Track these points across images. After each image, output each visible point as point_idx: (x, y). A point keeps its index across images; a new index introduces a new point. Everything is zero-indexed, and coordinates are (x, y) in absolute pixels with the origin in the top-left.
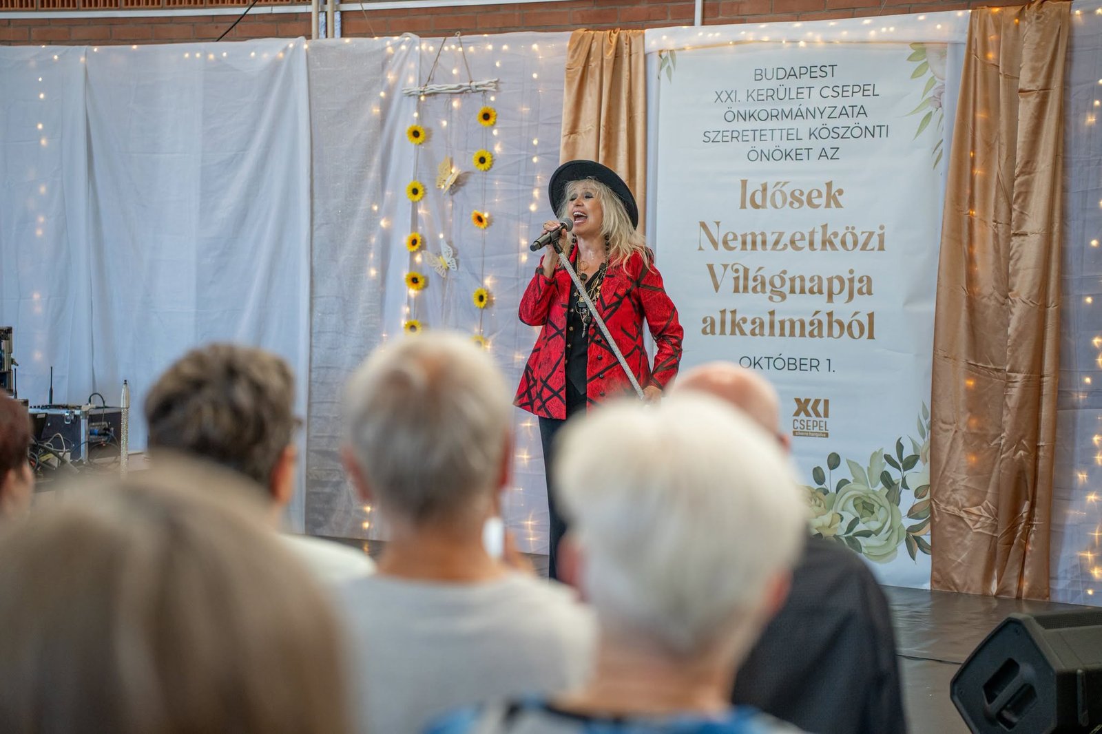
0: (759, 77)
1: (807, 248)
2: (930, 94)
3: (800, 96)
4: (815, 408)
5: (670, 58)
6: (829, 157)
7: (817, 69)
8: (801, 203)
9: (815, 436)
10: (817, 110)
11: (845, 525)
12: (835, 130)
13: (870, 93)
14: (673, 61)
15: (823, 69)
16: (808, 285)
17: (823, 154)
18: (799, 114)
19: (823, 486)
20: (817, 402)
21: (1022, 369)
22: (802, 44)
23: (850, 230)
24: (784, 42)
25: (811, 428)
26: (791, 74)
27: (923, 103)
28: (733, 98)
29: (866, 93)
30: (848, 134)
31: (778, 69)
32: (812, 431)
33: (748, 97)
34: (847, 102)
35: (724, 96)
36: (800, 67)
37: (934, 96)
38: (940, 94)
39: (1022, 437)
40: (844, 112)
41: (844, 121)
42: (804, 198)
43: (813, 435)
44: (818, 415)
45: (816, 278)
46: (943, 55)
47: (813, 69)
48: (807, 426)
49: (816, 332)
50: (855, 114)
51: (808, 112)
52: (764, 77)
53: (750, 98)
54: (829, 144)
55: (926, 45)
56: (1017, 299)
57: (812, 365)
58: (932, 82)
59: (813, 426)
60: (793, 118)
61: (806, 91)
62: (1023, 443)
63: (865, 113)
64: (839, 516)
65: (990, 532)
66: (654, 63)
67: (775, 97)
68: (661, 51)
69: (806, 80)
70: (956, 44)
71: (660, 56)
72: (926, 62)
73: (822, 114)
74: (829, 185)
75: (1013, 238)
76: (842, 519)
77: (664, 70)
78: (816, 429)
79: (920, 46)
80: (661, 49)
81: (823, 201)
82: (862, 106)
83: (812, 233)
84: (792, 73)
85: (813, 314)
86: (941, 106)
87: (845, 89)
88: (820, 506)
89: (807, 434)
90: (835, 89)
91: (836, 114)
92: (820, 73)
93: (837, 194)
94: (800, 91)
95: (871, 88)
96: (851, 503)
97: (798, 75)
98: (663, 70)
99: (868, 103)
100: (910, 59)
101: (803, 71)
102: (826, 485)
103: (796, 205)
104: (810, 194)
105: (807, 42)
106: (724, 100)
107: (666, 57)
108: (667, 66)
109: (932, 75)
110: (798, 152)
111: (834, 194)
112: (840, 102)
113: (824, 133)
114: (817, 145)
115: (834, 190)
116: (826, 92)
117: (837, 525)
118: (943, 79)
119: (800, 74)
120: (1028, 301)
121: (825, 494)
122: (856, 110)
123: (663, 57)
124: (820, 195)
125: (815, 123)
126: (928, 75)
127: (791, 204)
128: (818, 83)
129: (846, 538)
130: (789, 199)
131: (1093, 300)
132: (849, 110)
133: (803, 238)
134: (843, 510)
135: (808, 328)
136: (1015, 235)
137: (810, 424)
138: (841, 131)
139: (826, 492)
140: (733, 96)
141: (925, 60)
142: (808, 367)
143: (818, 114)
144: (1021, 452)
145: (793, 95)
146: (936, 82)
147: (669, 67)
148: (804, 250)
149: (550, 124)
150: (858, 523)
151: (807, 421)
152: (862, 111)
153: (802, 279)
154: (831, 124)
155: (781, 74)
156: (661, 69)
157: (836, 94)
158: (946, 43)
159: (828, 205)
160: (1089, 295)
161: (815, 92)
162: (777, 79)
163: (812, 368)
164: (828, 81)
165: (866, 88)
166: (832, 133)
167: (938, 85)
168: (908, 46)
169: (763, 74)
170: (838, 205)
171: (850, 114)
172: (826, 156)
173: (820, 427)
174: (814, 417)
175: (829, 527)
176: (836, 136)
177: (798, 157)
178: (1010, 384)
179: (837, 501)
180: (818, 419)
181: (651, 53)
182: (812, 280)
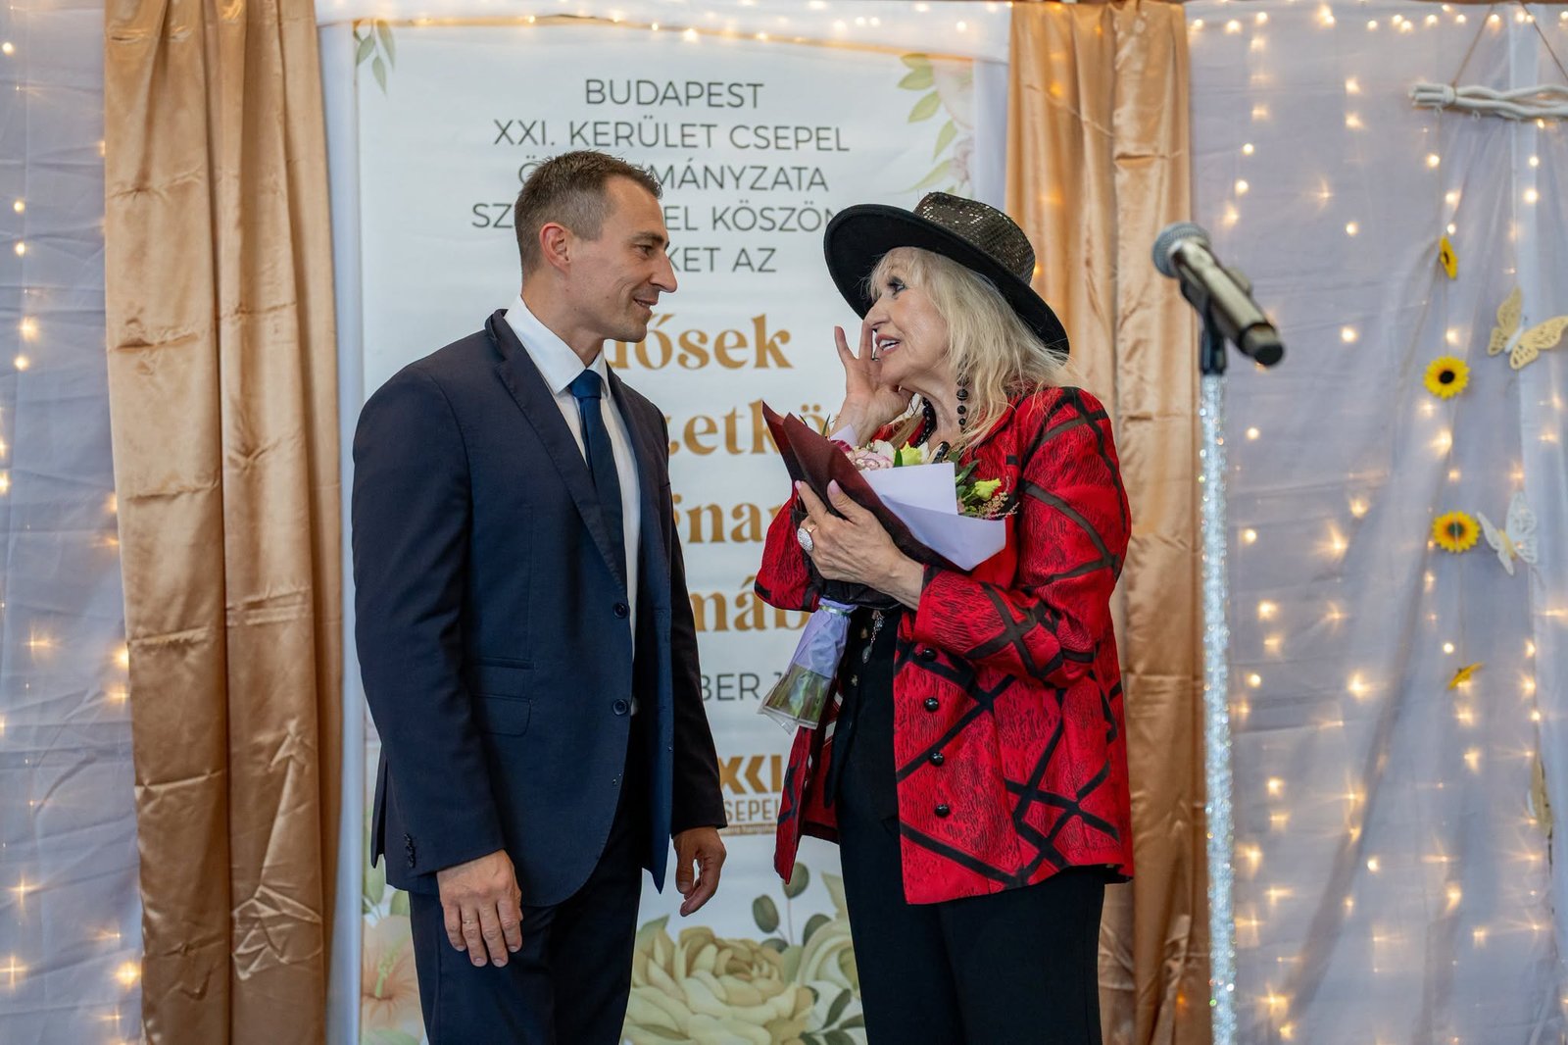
0: (597, 97)
1: (722, 449)
2: (948, 153)
3: (688, 141)
4: (752, 775)
5: (378, 39)
6: (756, 267)
7: (723, 89)
8: (704, 359)
9: (755, 833)
10: (726, 171)
11: (822, 1009)
12: (767, 213)
13: (832, 144)
14: (389, 49)
15: (735, 89)
16: (729, 524)
17: (743, 260)
18: (689, 177)
19: (775, 935)
20: (757, 762)
21: (1174, 667)
22: (690, 36)
23: (811, 412)
24: (655, 27)
25: (746, 816)
26: (667, 95)
27: (937, 169)
28: (539, 138)
29: (823, 144)
30: (793, 223)
31: (639, 82)
32: (747, 822)
33: (573, 137)
34: (788, 160)
35: (516, 132)
36: (688, 83)
37: (955, 159)
38: (966, 154)
39: (1180, 796)
40: (782, 178)
41: (781, 197)
42: (709, 348)
43: (750, 830)
44: (759, 788)
45: (746, 510)
46: (965, 81)
47: (714, 89)
48: (738, 813)
49: (749, 620)
50: (805, 183)
51: (708, 175)
52: (608, 98)
53: (578, 138)
54: (754, 240)
55: (932, 62)
56: (1150, 537)
57: (745, 686)
58: (949, 130)
59: (751, 813)
60: (676, 185)
61: (700, 135)
62: (1181, 808)
63: (823, 183)
64: (809, 994)
65: (1113, 981)
66: (342, 49)
67: (634, 139)
68: (357, 23)
69: (698, 110)
70: (989, 63)
71: (356, 35)
72: (935, 94)
73: (737, 179)
74: (760, 323)
75: (1129, 425)
76: (816, 997)
77: (366, 64)
78: (758, 819)
79: (919, 62)
80: (356, 17)
81: (749, 354)
82: (817, 170)
83: (731, 420)
84: (671, 93)
85: (743, 581)
86: (967, 178)
87: (781, 133)
88: (769, 977)
89: (738, 830)
90: (761, 132)
91: (767, 180)
92: (727, 98)
93: (777, 340)
94: (687, 130)
95: (832, 134)
96: (833, 961)
97: (683, 97)
98: (362, 66)
99: (829, 163)
100: (904, 83)
101: (694, 90)
102: (783, 931)
103: (693, 361)
104: (721, 338)
105: (702, 31)
106: (516, 138)
107: (369, 38)
108: (372, 56)
109: (949, 118)
110: (691, 254)
111: (772, 342)
112: (773, 160)
113: (744, 219)
114: (730, 242)
115: (770, 332)
116: (742, 137)
117: (808, 1011)
118: (968, 127)
119: (688, 97)
120: (1174, 541)
121: (780, 950)
122: (806, 176)
123: (363, 37)
124: (742, 343)
125: (728, 198)
126: (941, 118)
127: (682, 360)
128: (725, 119)
129: (827, 1036)
130: (677, 350)
131: (1259, 535)
132: (793, 176)
133: (712, 429)
134: (817, 978)
135: (733, 613)
136: (1132, 418)
137: (744, 808)
138: (780, 217)
139: (781, 946)
140: (536, 132)
141: (932, 89)
142: (735, 692)
143: (729, 180)
144: (1179, 824)
145: (675, 137)
146: (956, 132)
147: (377, 60)
148: (716, 451)
149: (60, 167)
150: (849, 1001)
151: (738, 803)
152: (817, 179)
153: (716, 511)
154: (757, 201)
155: (647, 93)
156: (358, 62)
157: (763, 143)
158: (970, 60)
159: (761, 363)
160: (1252, 527)
161: (720, 136)
162: (639, 103)
163: (745, 694)
164: (746, 114)
165: (822, 134)
166: (761, 222)
167: (959, 138)
168: (896, 60)
169: (607, 91)
170: (782, 363)
171: (794, 182)
172: (749, 264)
173: (765, 812)
174: (751, 794)
175: (791, 1018)
176: (769, 225)
177: (691, 265)
178: (1148, 697)
179: (804, 961)
180: (760, 797)
181: (330, 25)
182: (737, 513)
